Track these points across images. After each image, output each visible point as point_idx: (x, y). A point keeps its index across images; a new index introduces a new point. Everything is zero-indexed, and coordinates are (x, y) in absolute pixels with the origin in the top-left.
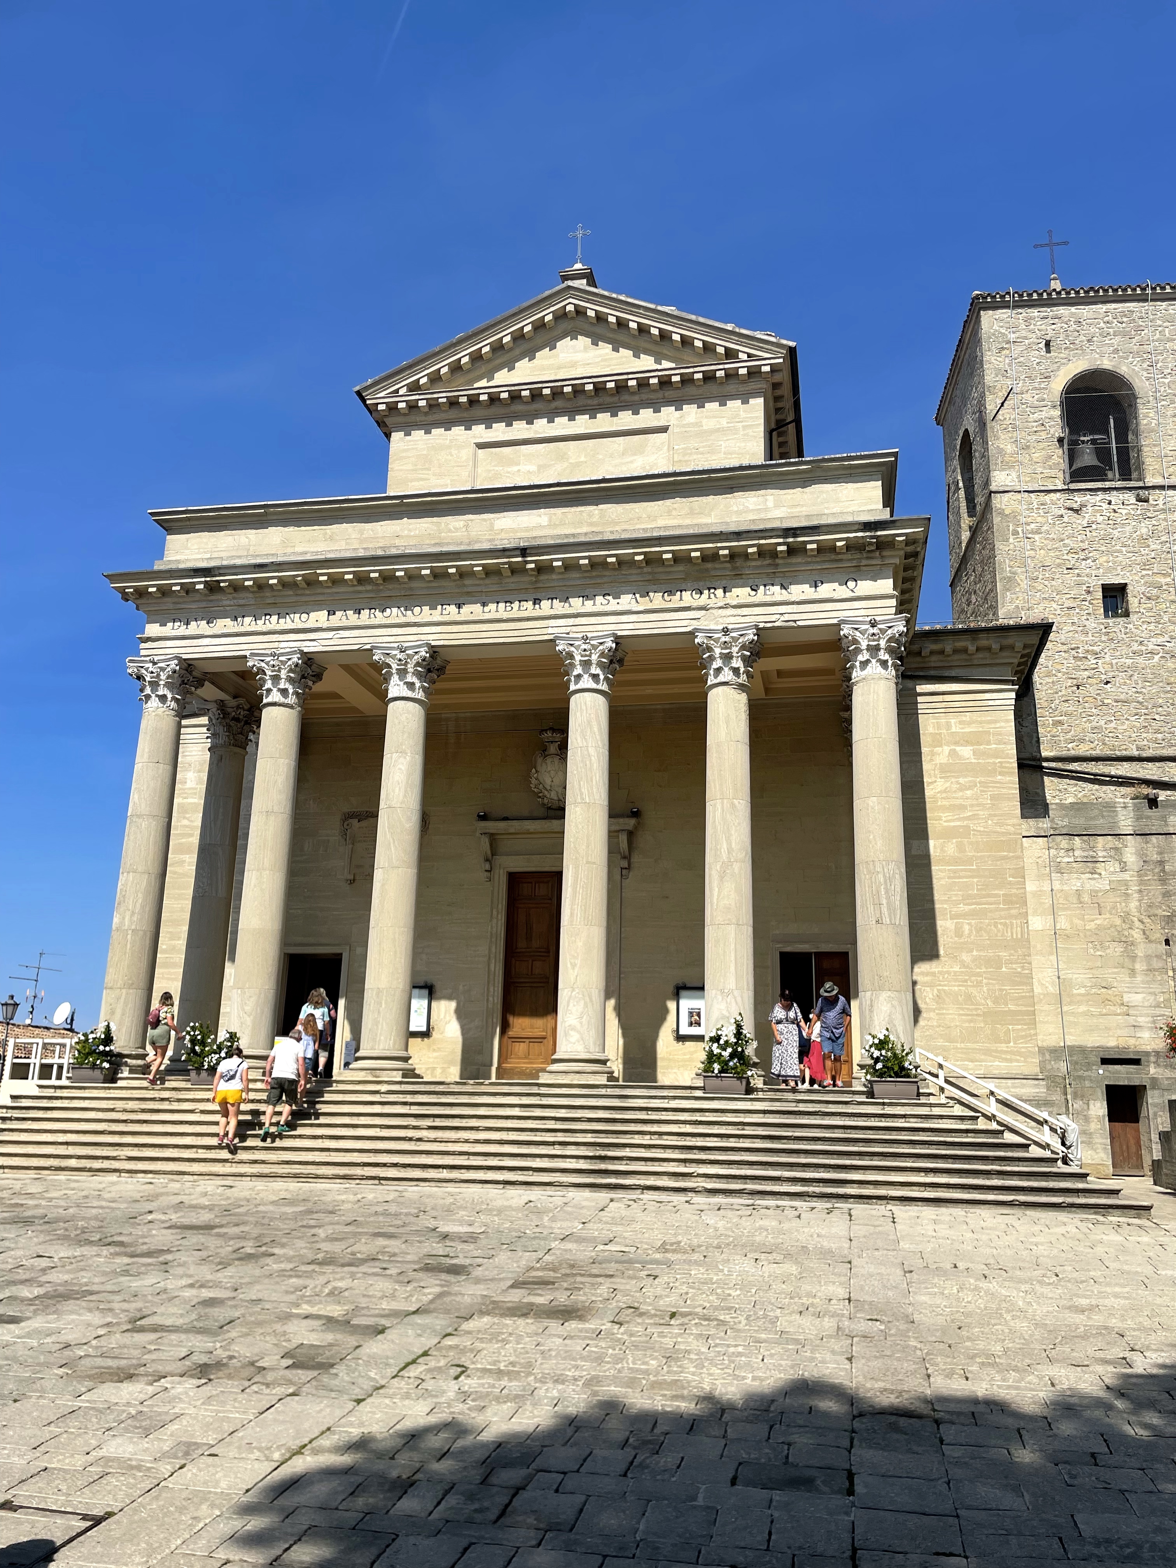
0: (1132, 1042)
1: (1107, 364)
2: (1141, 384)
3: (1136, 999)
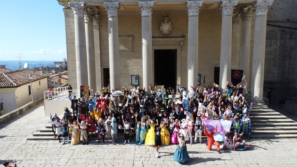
0: (273, 80)
3: (275, 72)
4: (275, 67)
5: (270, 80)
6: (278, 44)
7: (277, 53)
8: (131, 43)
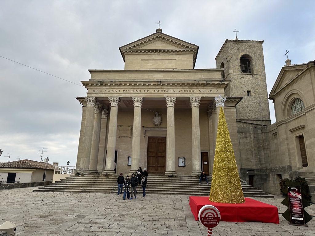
0: (252, 168)
1: (248, 53)
2: (253, 57)
3: (253, 160)
4: (253, 156)
5: (249, 168)
6: (252, 137)
7: (253, 145)
8: (130, 131)
